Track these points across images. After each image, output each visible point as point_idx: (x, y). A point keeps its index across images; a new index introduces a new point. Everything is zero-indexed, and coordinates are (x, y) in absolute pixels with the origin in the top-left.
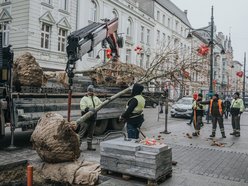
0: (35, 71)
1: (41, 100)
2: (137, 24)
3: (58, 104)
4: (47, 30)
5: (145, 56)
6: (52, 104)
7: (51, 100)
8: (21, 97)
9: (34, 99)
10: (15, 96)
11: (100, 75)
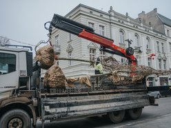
0: (59, 77)
1: (65, 98)
2: (153, 41)
3: (78, 101)
4: (93, 53)
5: (162, 61)
6: (74, 101)
7: (72, 98)
8: (48, 97)
9: (58, 98)
10: (43, 97)
11: (116, 76)
